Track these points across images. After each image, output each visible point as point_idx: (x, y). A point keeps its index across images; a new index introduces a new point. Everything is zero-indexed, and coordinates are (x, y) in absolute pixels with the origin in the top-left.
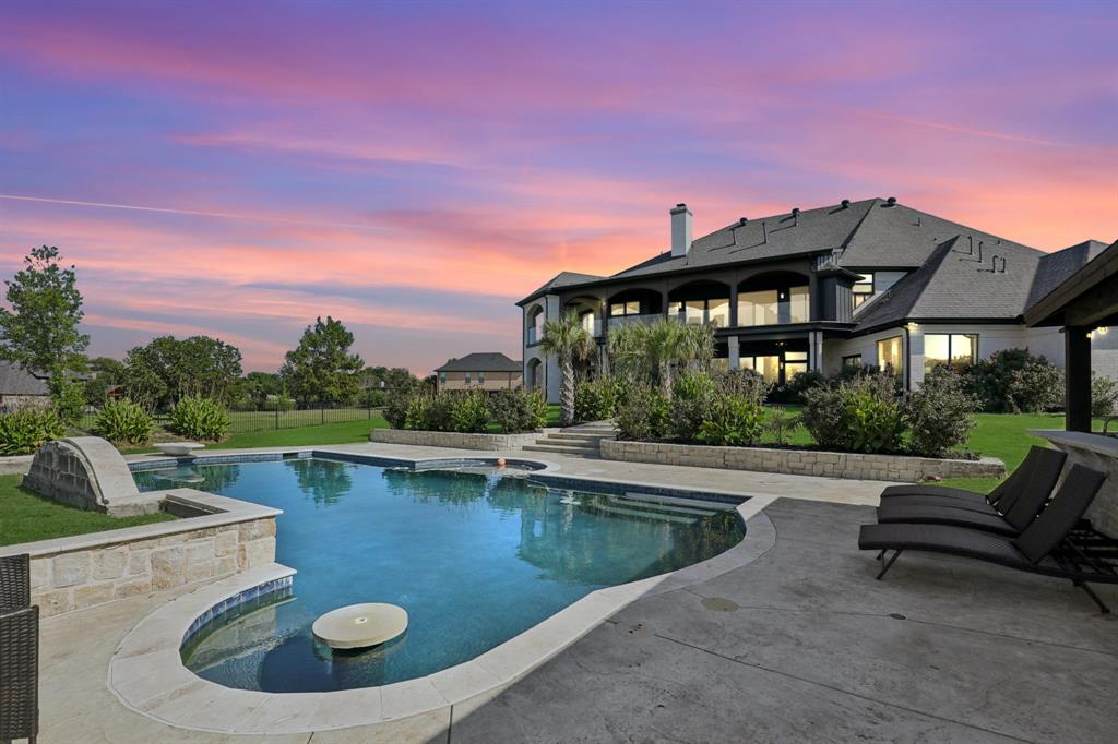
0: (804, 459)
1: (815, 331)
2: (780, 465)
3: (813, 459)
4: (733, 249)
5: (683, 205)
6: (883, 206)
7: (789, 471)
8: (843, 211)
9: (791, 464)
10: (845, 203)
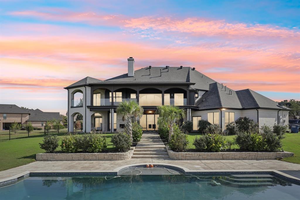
0: (246, 155)
1: (189, 108)
2: (240, 157)
3: (249, 155)
4: (150, 76)
5: (132, 58)
6: (192, 70)
7: (242, 159)
8: (181, 69)
9: (243, 157)
10: (181, 67)
